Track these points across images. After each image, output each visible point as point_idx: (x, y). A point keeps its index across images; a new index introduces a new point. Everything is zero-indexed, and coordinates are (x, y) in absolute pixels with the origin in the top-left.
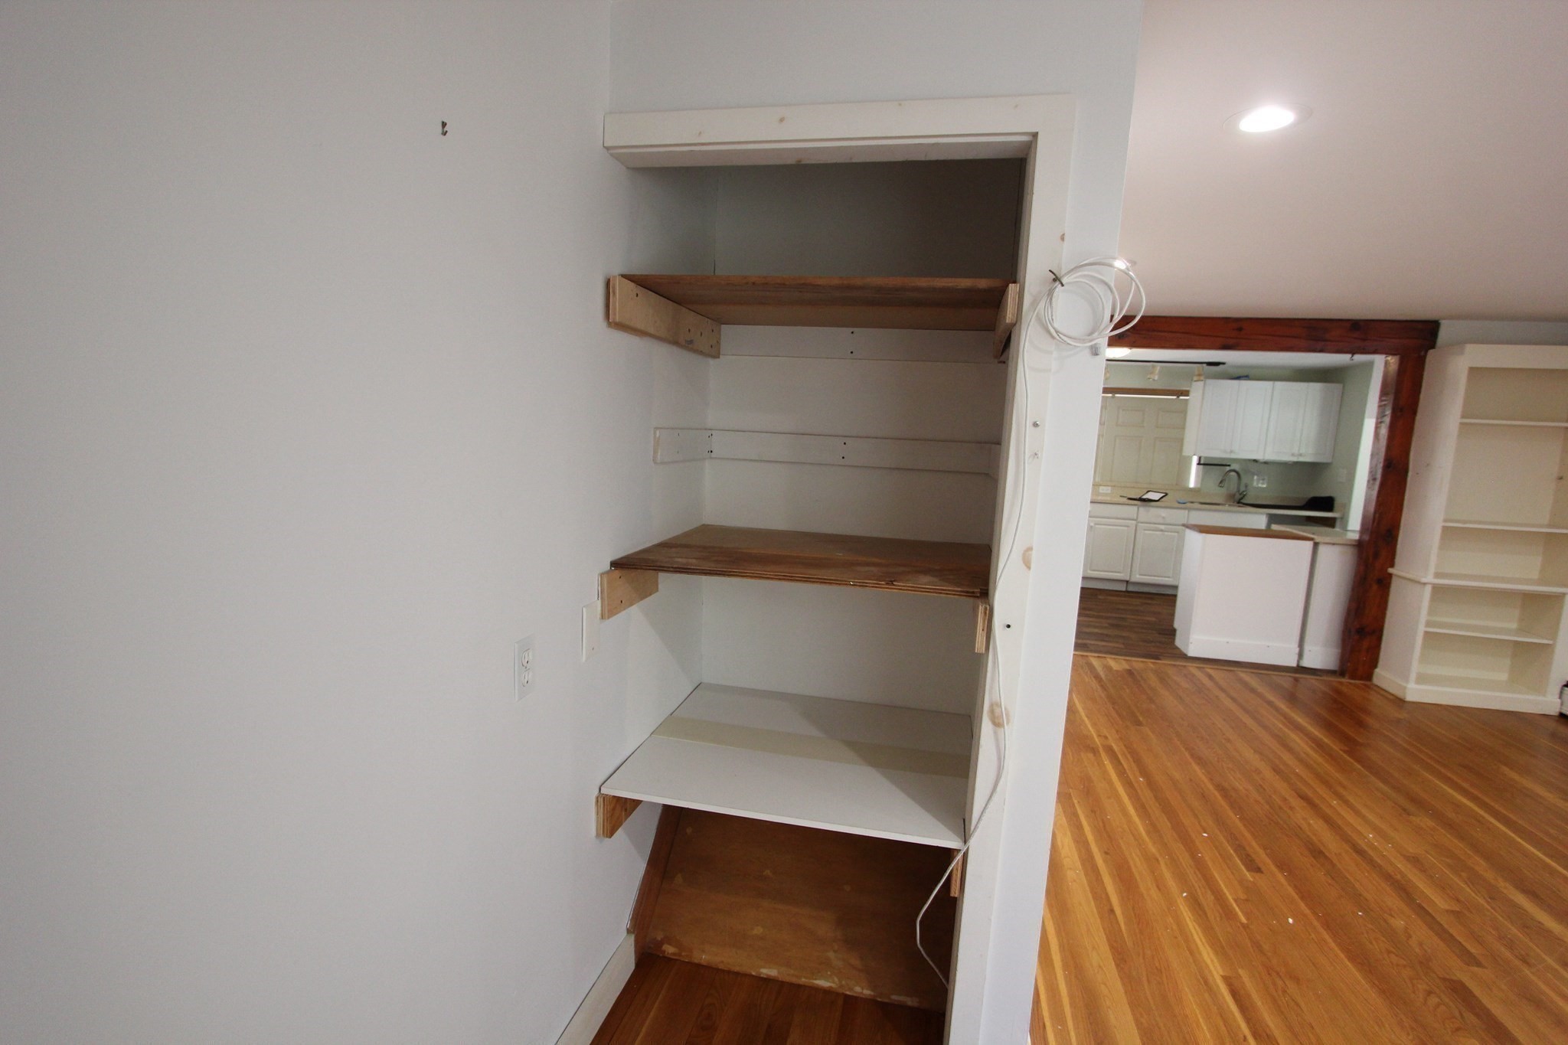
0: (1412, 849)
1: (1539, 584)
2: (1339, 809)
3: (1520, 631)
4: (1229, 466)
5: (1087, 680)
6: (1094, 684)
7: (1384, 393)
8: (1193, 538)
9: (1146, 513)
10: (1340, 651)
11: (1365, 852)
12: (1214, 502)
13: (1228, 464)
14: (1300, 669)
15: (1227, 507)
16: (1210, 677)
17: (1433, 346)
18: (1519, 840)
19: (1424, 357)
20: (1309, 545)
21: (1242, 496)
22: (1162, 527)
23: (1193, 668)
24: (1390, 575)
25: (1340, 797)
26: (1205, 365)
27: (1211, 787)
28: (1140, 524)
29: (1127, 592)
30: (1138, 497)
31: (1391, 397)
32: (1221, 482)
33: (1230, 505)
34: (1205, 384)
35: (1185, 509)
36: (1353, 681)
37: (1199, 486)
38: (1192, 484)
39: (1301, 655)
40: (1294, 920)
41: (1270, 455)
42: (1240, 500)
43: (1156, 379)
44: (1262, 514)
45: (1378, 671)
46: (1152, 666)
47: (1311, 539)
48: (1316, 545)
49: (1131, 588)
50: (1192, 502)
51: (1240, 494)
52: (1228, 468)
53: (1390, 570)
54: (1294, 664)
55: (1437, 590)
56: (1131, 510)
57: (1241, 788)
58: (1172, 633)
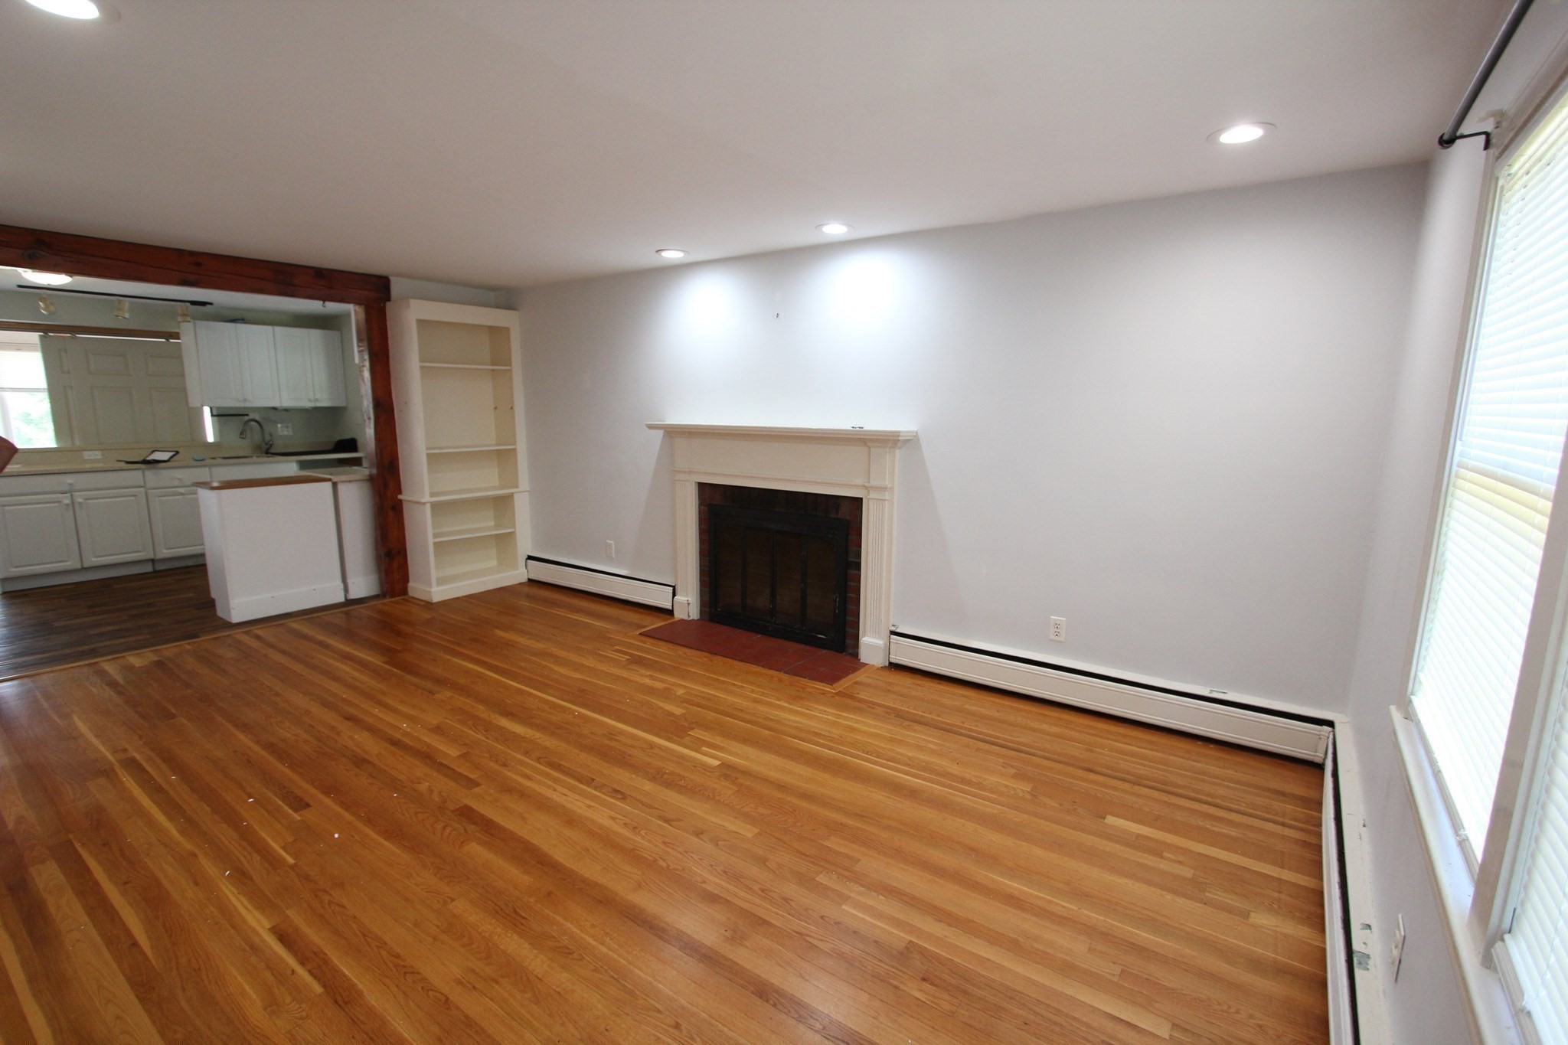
0: (434, 720)
1: (501, 489)
2: (381, 716)
3: (498, 526)
4: (247, 415)
5: (94, 690)
6: (108, 693)
7: (360, 340)
8: (206, 496)
9: (151, 476)
10: (377, 576)
11: (400, 741)
12: (240, 455)
13: (246, 413)
14: (349, 602)
15: (255, 459)
16: (258, 638)
17: (389, 299)
18: (504, 680)
19: (384, 307)
20: (329, 485)
21: (267, 447)
22: (182, 490)
23: (238, 635)
24: (401, 501)
25: (380, 703)
26: (188, 304)
27: (257, 748)
28: (150, 491)
29: (155, 572)
30: (141, 459)
31: (366, 343)
32: (242, 433)
33: (258, 457)
34: (195, 327)
35: (205, 466)
36: (393, 599)
37: (218, 440)
38: (210, 438)
39: (346, 590)
40: (340, 834)
41: (286, 401)
42: (267, 450)
43: (126, 317)
44: (290, 462)
45: (412, 584)
46: (188, 647)
47: (329, 480)
48: (335, 485)
49: (160, 567)
50: (214, 458)
51: (267, 444)
52: (247, 418)
53: (400, 497)
54: (342, 600)
55: (435, 506)
56: (135, 476)
57: (289, 735)
58: (211, 604)
